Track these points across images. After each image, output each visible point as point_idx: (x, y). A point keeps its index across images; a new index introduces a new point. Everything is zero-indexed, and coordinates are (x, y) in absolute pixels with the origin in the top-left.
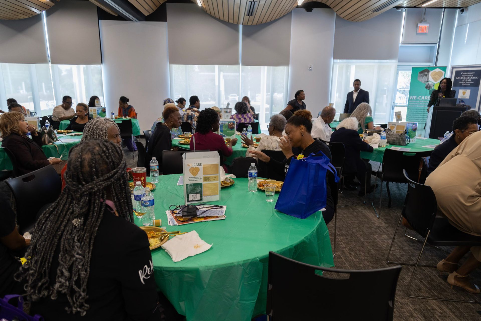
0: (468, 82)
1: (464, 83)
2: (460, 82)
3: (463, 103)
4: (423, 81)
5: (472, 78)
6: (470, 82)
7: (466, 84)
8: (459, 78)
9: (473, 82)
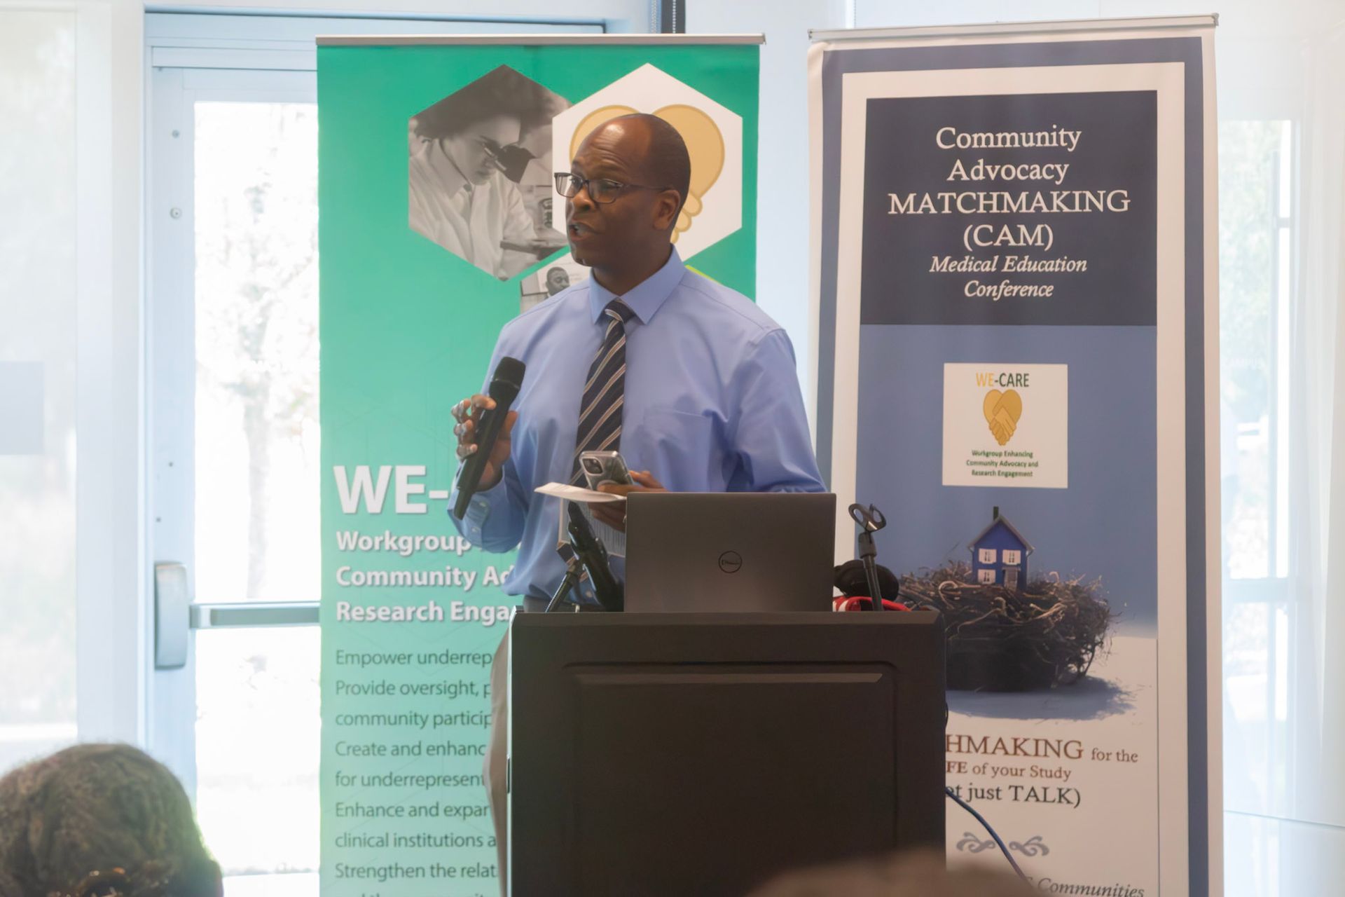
0: (1027, 266)
1: (988, 267)
2: (941, 265)
3: (1012, 557)
4: (488, 252)
5: (1062, 201)
6: (1053, 262)
7: (1012, 291)
8: (916, 208)
9: (1079, 263)
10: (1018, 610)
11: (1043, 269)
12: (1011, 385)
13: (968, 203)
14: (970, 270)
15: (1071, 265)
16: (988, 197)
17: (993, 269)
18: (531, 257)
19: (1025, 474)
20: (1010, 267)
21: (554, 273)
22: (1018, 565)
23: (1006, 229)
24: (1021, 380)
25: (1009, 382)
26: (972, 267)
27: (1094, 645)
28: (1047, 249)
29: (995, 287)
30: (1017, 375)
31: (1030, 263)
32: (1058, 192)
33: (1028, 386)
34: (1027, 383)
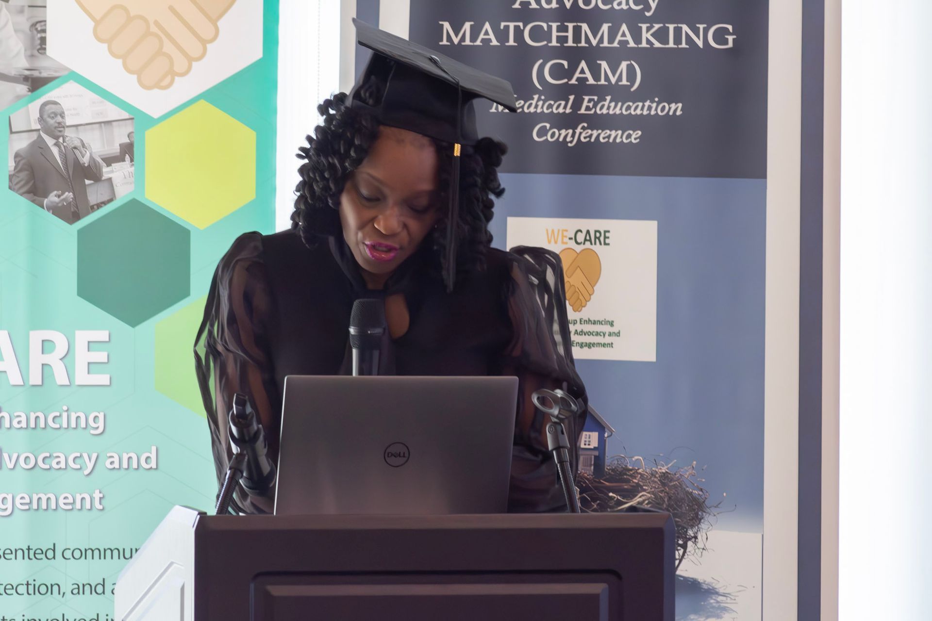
0: (609, 107)
3: (587, 440)
5: (652, 35)
6: (640, 104)
7: (590, 136)
8: (473, 38)
9: (673, 106)
10: (594, 500)
11: (628, 112)
12: (588, 243)
13: (536, 34)
14: (539, 110)
15: (663, 109)
16: (563, 29)
17: (568, 111)
18: (22, 89)
19: (604, 345)
20: (588, 108)
21: (47, 108)
22: (595, 449)
23: (583, 64)
24: (601, 238)
25: (586, 240)
26: (542, 107)
27: (686, 540)
28: (632, 90)
29: (570, 131)
30: (596, 231)
31: (613, 104)
32: (648, 25)
33: (608, 244)
34: (607, 241)
